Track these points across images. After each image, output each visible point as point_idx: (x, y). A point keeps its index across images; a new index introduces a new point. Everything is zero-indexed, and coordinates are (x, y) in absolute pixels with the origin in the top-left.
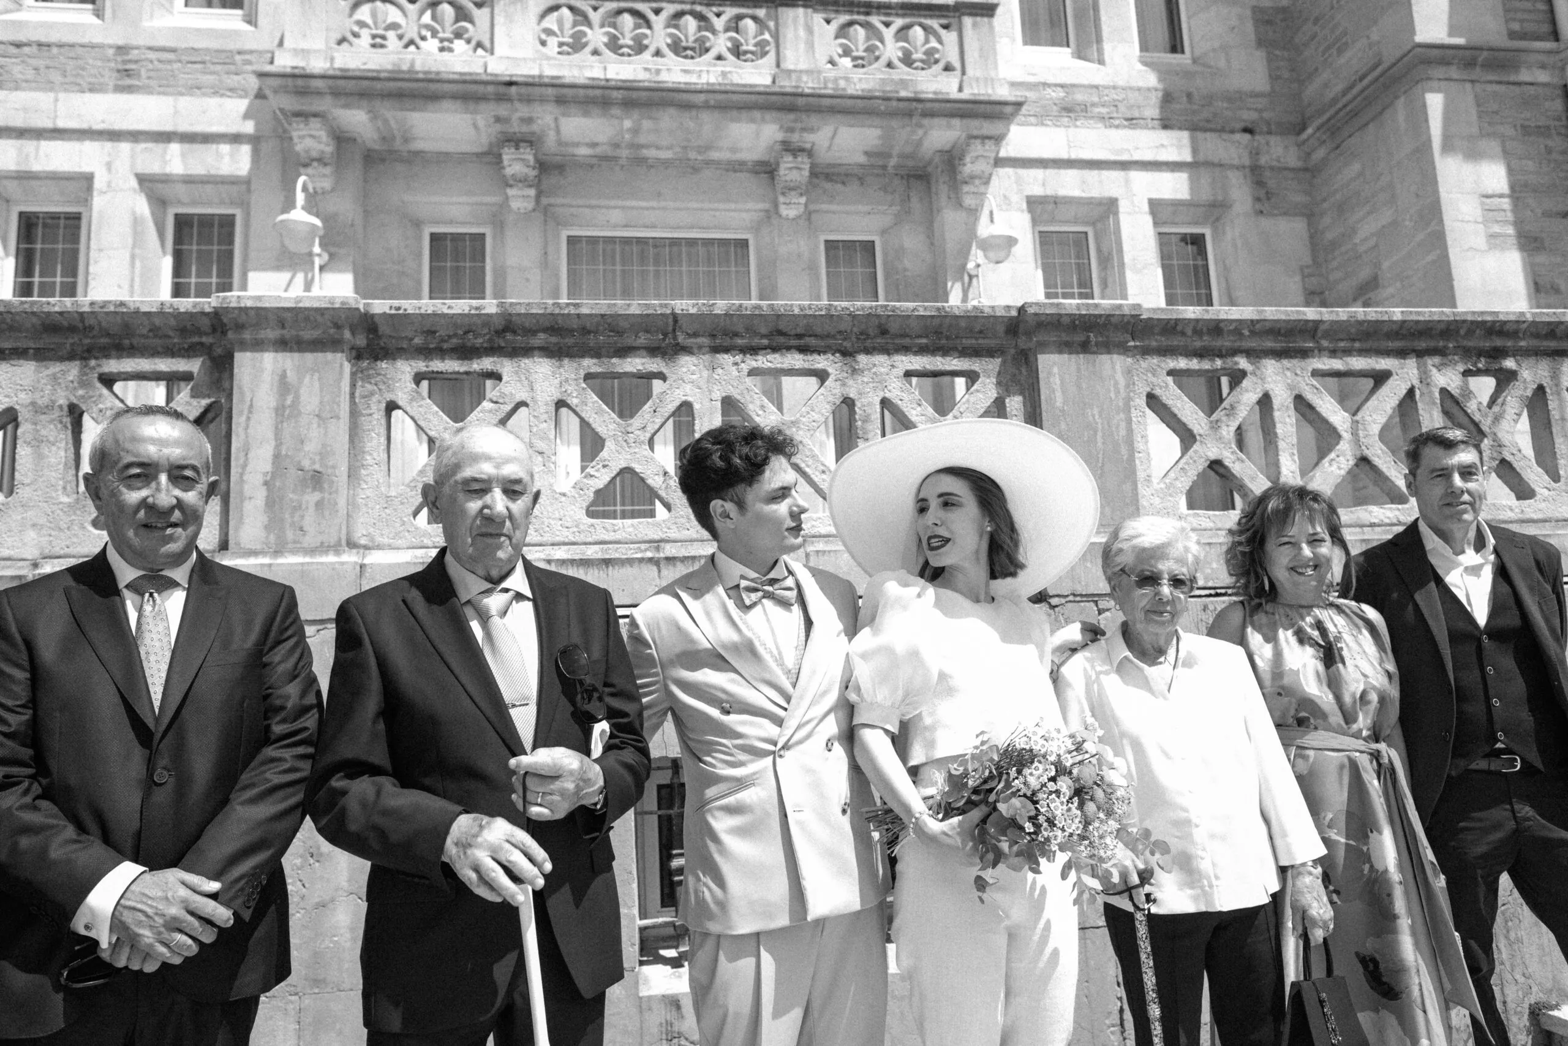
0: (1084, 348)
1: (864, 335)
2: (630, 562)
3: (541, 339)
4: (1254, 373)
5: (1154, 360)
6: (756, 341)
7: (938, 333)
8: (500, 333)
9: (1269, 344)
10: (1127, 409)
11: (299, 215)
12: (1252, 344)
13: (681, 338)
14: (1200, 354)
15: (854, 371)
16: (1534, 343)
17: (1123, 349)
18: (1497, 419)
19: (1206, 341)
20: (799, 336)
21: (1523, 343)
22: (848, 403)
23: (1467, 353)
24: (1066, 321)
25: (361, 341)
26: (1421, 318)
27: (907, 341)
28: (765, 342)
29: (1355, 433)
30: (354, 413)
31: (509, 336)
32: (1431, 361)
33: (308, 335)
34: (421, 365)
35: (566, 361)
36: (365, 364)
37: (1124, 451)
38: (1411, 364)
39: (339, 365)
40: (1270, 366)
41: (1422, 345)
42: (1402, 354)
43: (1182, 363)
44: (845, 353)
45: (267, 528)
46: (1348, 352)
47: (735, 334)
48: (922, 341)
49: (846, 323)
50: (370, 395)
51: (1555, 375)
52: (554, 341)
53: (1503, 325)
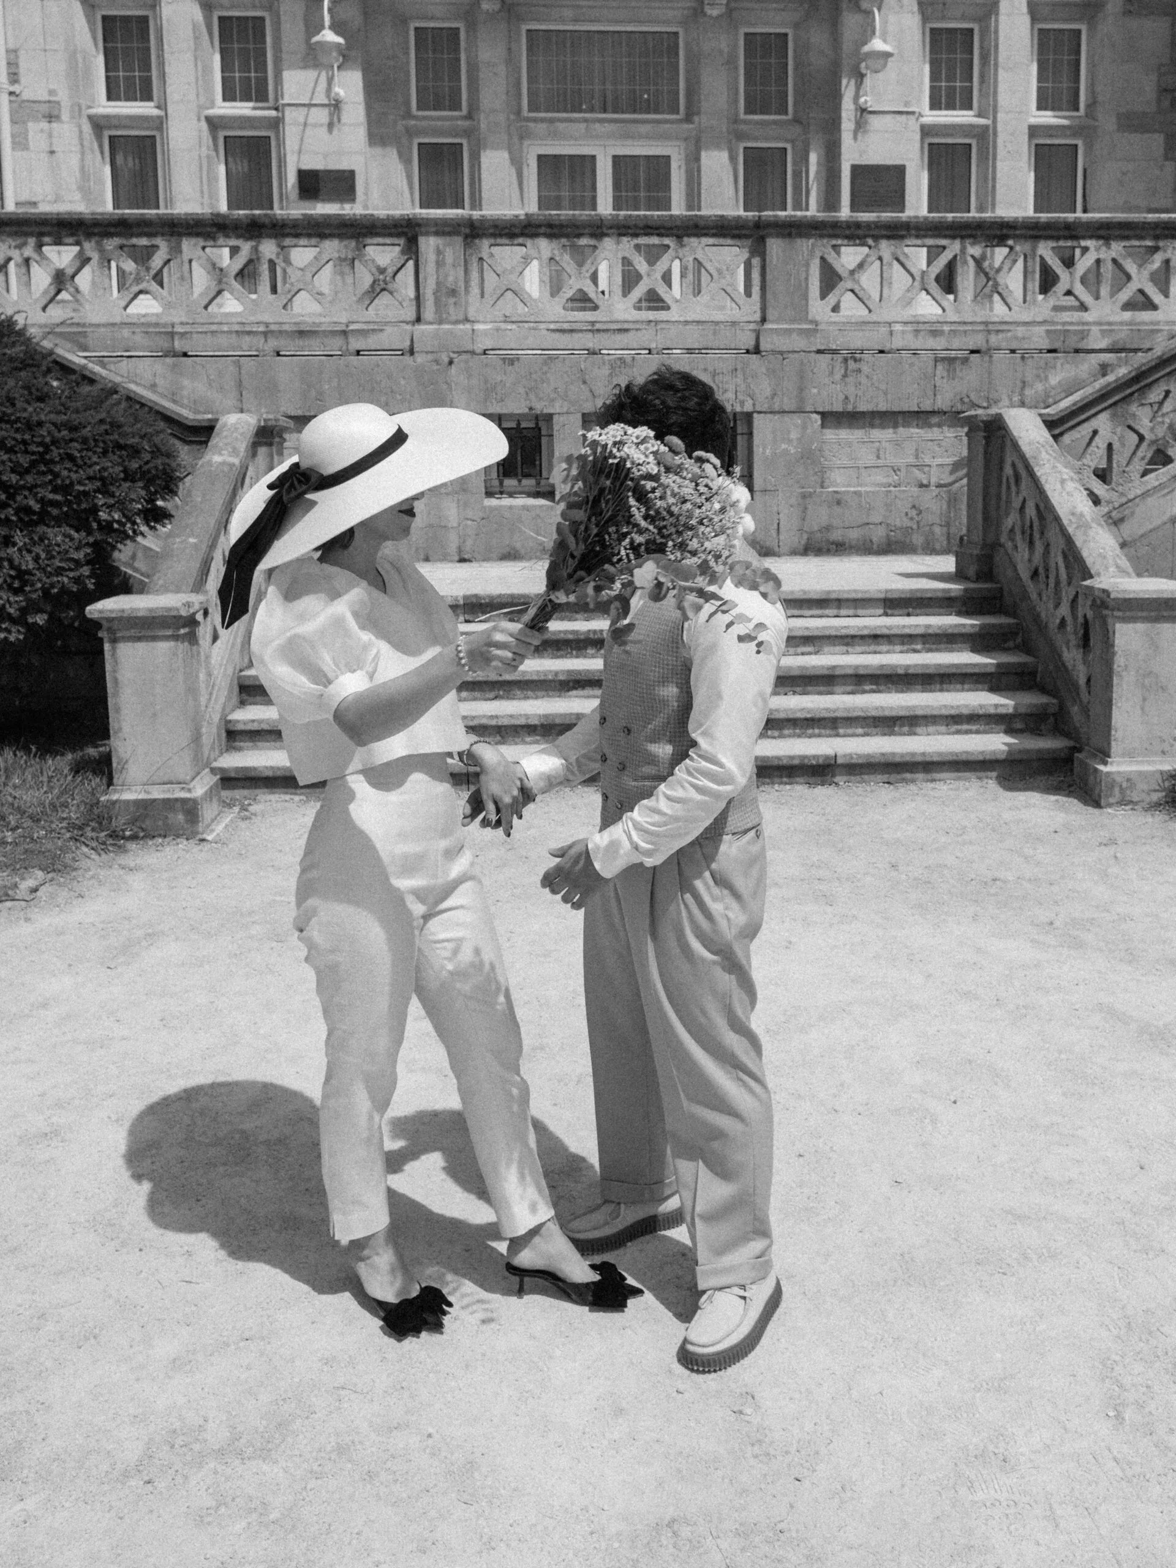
0: (790, 235)
1: (687, 227)
2: (581, 331)
3: (542, 230)
4: (875, 246)
5: (825, 239)
6: (638, 231)
7: (722, 227)
8: (525, 227)
9: (884, 231)
10: (807, 265)
12: (875, 233)
13: (605, 231)
14: (849, 236)
15: (682, 246)
16: (1023, 232)
17: (808, 236)
18: (998, 270)
19: (853, 230)
20: (657, 229)
21: (1018, 232)
23: (987, 237)
24: (781, 223)
25: (468, 231)
27: (706, 231)
28: (641, 231)
29: (922, 278)
30: (466, 263)
31: (530, 228)
32: (968, 241)
33: (447, 229)
34: (492, 241)
35: (554, 240)
36: (469, 240)
37: (803, 284)
38: (957, 242)
39: (458, 240)
40: (884, 244)
41: (964, 233)
42: (953, 237)
43: (839, 240)
44: (679, 237)
45: (436, 313)
46: (925, 236)
47: (629, 227)
48: (714, 231)
49: (678, 223)
50: (471, 255)
51: (1034, 250)
52: (548, 231)
53: (1008, 223)
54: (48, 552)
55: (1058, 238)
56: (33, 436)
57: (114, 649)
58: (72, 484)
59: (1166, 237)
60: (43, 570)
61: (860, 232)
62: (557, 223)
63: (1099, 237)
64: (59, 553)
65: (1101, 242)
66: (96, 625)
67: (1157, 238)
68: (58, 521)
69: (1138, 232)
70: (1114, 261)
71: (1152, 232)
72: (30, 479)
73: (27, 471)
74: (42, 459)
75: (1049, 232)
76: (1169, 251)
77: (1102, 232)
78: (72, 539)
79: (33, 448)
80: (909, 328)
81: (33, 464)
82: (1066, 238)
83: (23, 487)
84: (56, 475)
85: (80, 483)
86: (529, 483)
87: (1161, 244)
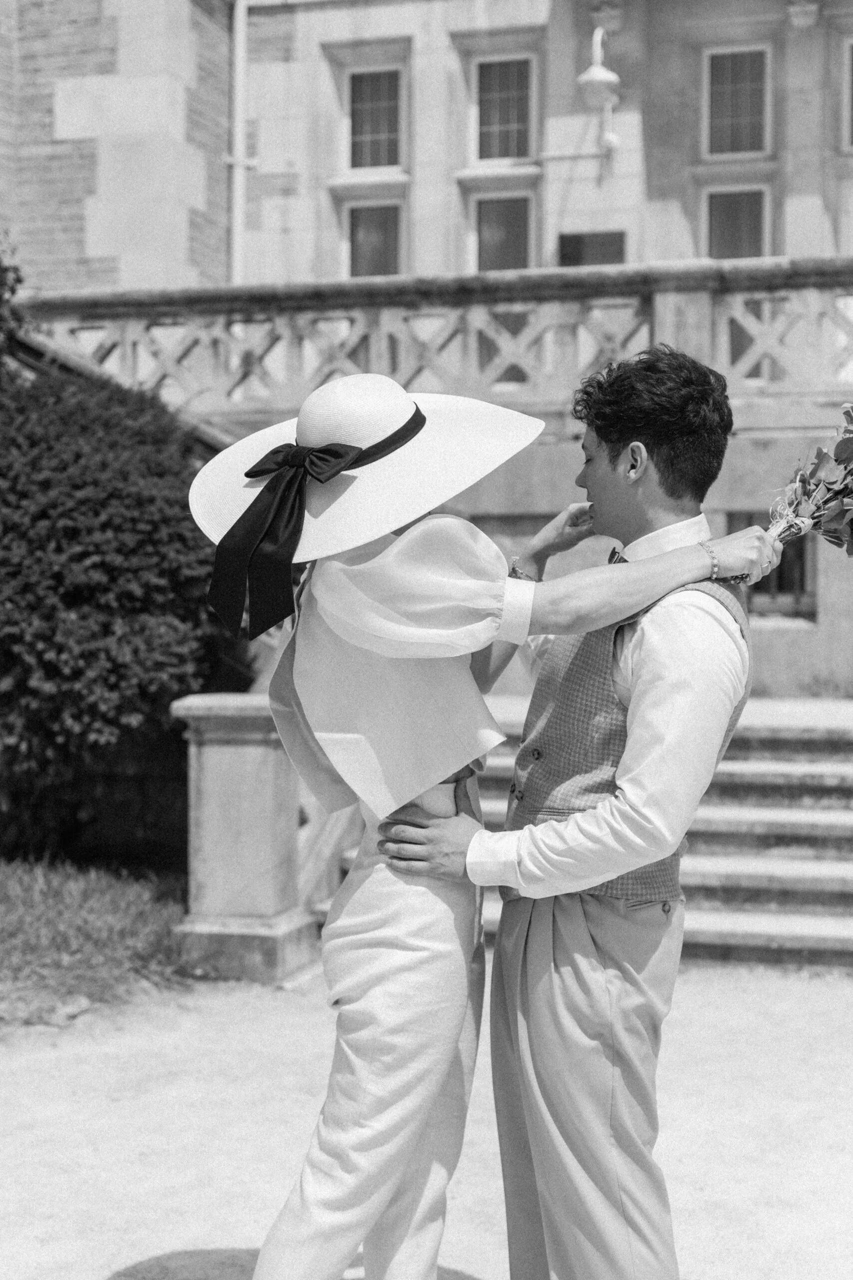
3: (813, 279)
11: (600, 74)
25: (716, 285)
33: (690, 284)
34: (747, 296)
36: (718, 296)
39: (704, 298)
52: (820, 279)
54: (148, 643)
56: (142, 513)
57: (199, 754)
58: (179, 568)
60: (140, 663)
62: (832, 269)
64: (161, 646)
66: (182, 725)
68: (164, 609)
72: (135, 561)
73: (133, 552)
74: (149, 539)
78: (175, 629)
79: (142, 526)
81: (141, 544)
83: (128, 570)
84: (164, 557)
85: (189, 566)
86: (786, 600)
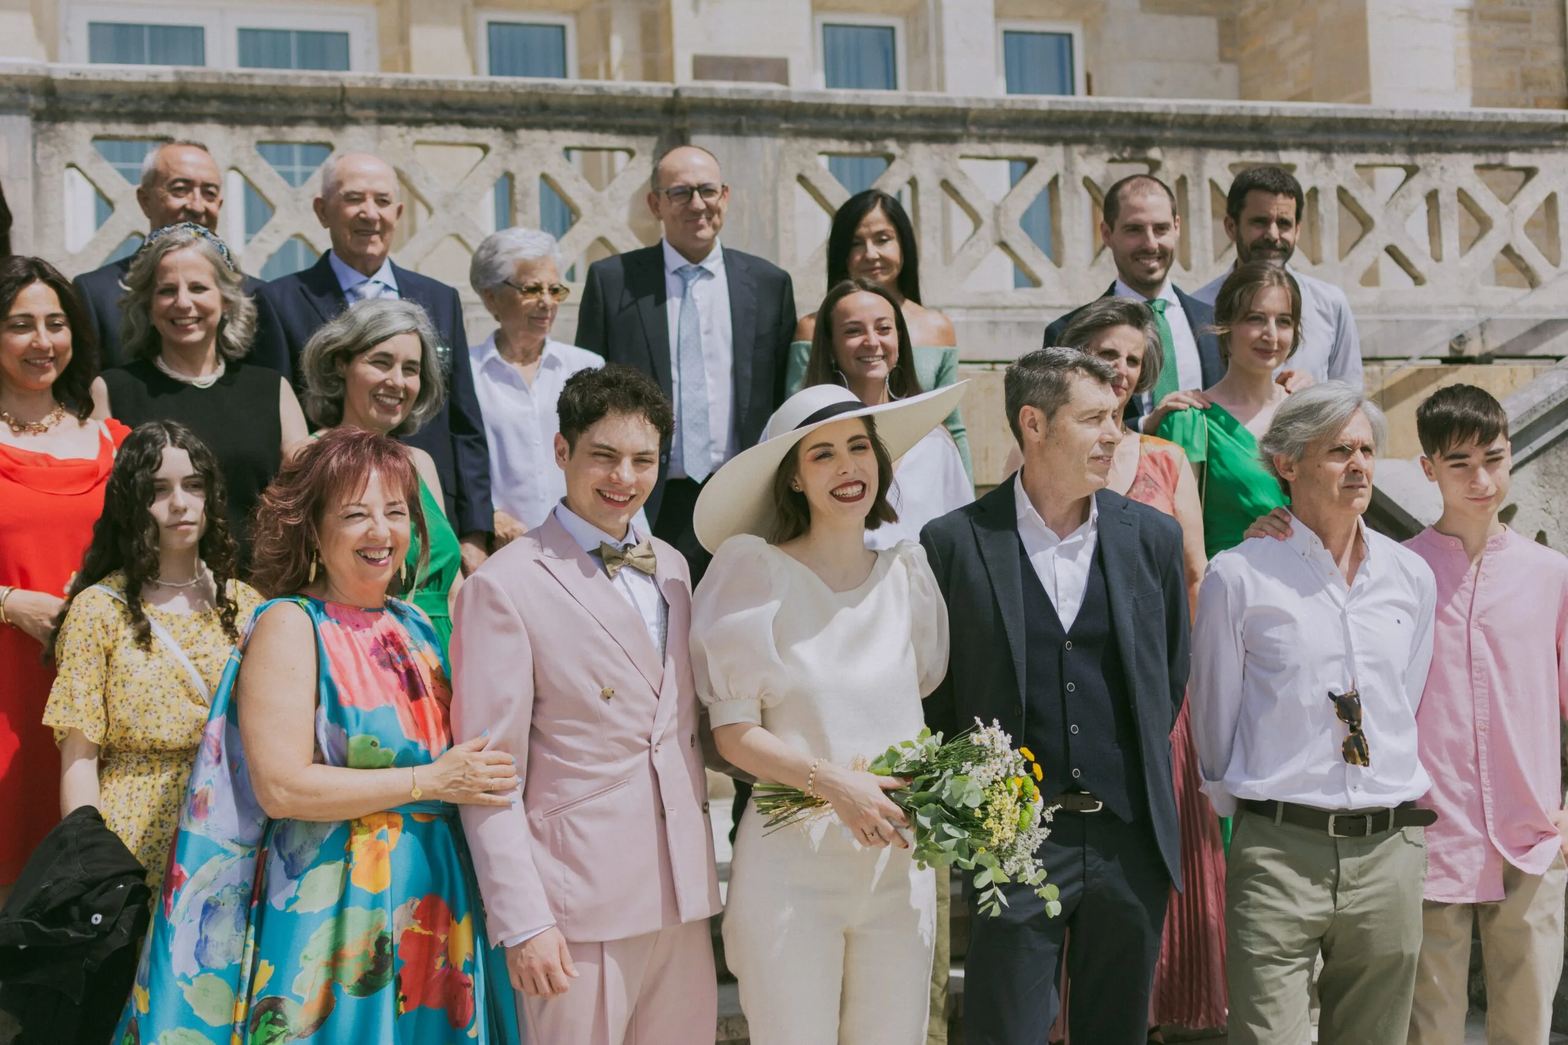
0: (737, 130)
1: (525, 109)
3: (214, 106)
4: (902, 157)
5: (805, 143)
6: (422, 115)
7: (597, 110)
8: (173, 98)
9: (918, 129)
10: (774, 191)
12: (901, 129)
13: (350, 111)
14: (851, 137)
15: (515, 146)
17: (774, 132)
19: (860, 125)
20: (463, 110)
21: (1168, 134)
22: (509, 177)
23: (1113, 143)
24: (719, 104)
25: (42, 105)
26: (1067, 108)
27: (565, 118)
28: (429, 115)
29: (996, 220)
30: (37, 175)
31: (183, 103)
32: (1077, 150)
34: (98, 128)
35: (238, 129)
36: (44, 126)
37: (769, 231)
38: (1058, 150)
39: (20, 123)
40: (919, 150)
41: (1069, 133)
42: (1049, 141)
43: (834, 145)
44: (509, 129)
46: (996, 138)
47: (401, 107)
48: (582, 119)
49: (508, 100)
50: (50, 156)
51: (1198, 166)
52: (226, 108)
53: (1149, 115)
55: (1239, 147)
59: (1427, 149)
61: (876, 128)
62: (246, 92)
63: (1311, 147)
65: (1316, 156)
67: (1411, 149)
69: (1380, 139)
70: (1342, 192)
71: (1402, 139)
75: (1224, 136)
76: (1436, 173)
77: (1317, 138)
80: (978, 317)
82: (1256, 147)
87: (1420, 160)
